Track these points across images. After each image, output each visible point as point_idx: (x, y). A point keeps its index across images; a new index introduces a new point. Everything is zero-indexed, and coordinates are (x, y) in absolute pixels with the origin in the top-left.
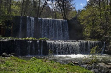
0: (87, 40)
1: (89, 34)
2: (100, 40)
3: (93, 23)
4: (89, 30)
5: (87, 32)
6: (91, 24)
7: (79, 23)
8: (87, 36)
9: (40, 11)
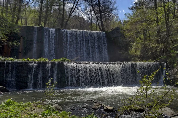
1: (138, 53)
2: (157, 60)
5: (136, 49)
8: (136, 56)
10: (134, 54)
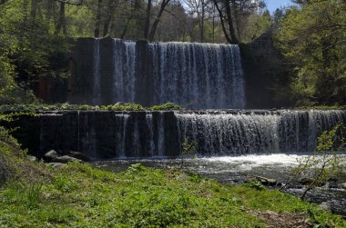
0: (306, 106)
1: (311, 90)
3: (325, 53)
4: (312, 76)
5: (305, 80)
6: (320, 55)
7: (279, 53)
8: (306, 96)
9: (152, 22)
10: (301, 92)
